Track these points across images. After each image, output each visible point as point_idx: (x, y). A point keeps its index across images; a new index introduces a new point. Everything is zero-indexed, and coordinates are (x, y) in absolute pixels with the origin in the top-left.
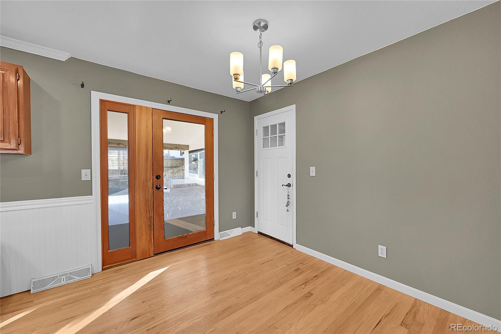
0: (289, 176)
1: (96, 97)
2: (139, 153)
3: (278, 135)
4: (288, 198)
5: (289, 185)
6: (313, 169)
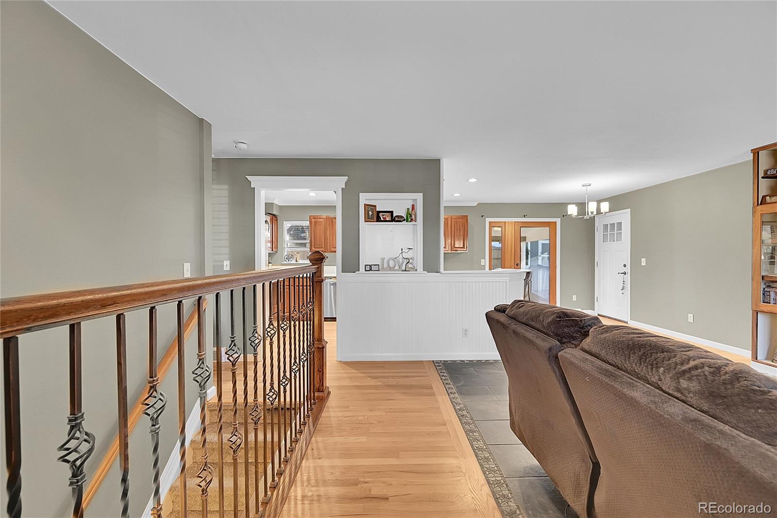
0: (625, 266)
1: (488, 220)
2: (507, 250)
3: (616, 232)
4: (624, 284)
5: (624, 273)
6: (643, 260)
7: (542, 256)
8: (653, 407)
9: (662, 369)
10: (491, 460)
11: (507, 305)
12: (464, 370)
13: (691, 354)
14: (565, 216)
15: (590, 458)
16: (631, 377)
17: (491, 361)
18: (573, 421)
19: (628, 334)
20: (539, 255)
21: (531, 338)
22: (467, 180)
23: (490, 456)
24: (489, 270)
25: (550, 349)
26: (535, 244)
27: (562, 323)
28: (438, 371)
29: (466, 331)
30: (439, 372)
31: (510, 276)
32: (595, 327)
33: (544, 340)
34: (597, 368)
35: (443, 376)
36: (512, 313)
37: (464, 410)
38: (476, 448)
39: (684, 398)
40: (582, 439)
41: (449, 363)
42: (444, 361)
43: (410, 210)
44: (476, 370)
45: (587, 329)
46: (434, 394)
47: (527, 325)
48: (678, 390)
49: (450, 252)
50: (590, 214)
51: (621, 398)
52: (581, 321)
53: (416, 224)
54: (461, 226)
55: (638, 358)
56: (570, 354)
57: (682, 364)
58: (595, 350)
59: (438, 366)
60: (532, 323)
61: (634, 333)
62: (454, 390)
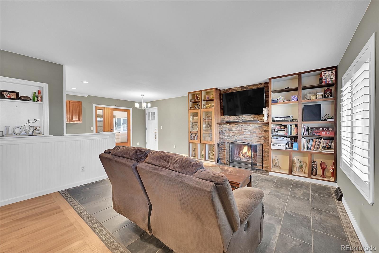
0: (156, 129)
1: (95, 106)
2: (106, 122)
3: (153, 116)
4: (156, 136)
5: (156, 132)
6: (162, 127)
7: (123, 125)
8: (168, 175)
9: (170, 163)
10: (104, 230)
11: (111, 149)
12: (83, 190)
13: (176, 156)
14: (134, 107)
15: (149, 204)
16: (162, 168)
17: (99, 181)
18: (143, 192)
19: (160, 153)
20: (122, 125)
21: (125, 162)
22: (82, 82)
23: (103, 228)
24: (96, 133)
25: (133, 165)
26: (119, 119)
27: (137, 153)
28: (63, 197)
29: (83, 168)
30: (65, 197)
31: (109, 135)
32: (150, 153)
33: (130, 162)
34: (151, 168)
35: (67, 198)
36: (114, 153)
37: (85, 212)
38: (94, 228)
39: (175, 170)
40: (145, 198)
41: (71, 190)
42: (68, 189)
43: (37, 93)
44: (90, 188)
45: (147, 154)
46: (62, 211)
47: (122, 157)
48: (174, 168)
49: (69, 122)
50: (144, 107)
51: (159, 176)
52: (145, 151)
53: (43, 104)
54: (77, 107)
55: (163, 161)
56: (142, 165)
57: (175, 160)
58: (150, 161)
59: (63, 193)
60: (124, 155)
61: (162, 153)
62: (77, 203)
